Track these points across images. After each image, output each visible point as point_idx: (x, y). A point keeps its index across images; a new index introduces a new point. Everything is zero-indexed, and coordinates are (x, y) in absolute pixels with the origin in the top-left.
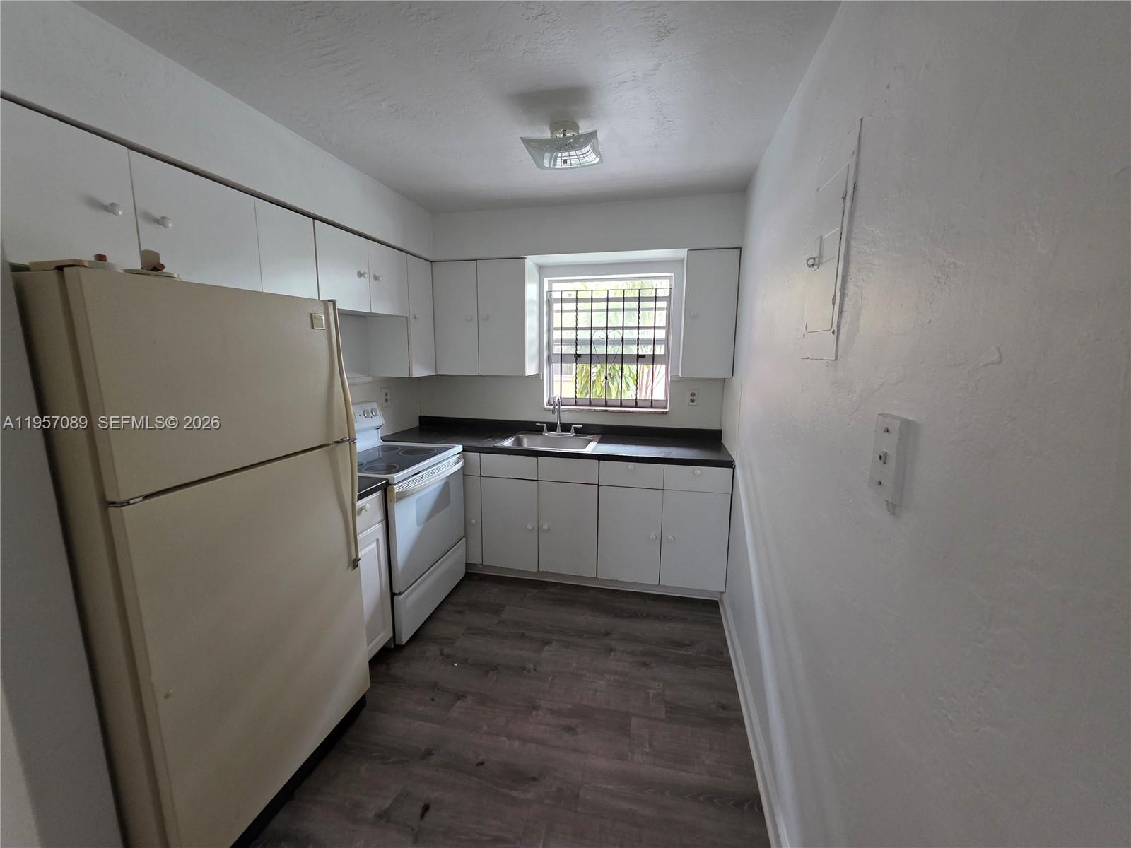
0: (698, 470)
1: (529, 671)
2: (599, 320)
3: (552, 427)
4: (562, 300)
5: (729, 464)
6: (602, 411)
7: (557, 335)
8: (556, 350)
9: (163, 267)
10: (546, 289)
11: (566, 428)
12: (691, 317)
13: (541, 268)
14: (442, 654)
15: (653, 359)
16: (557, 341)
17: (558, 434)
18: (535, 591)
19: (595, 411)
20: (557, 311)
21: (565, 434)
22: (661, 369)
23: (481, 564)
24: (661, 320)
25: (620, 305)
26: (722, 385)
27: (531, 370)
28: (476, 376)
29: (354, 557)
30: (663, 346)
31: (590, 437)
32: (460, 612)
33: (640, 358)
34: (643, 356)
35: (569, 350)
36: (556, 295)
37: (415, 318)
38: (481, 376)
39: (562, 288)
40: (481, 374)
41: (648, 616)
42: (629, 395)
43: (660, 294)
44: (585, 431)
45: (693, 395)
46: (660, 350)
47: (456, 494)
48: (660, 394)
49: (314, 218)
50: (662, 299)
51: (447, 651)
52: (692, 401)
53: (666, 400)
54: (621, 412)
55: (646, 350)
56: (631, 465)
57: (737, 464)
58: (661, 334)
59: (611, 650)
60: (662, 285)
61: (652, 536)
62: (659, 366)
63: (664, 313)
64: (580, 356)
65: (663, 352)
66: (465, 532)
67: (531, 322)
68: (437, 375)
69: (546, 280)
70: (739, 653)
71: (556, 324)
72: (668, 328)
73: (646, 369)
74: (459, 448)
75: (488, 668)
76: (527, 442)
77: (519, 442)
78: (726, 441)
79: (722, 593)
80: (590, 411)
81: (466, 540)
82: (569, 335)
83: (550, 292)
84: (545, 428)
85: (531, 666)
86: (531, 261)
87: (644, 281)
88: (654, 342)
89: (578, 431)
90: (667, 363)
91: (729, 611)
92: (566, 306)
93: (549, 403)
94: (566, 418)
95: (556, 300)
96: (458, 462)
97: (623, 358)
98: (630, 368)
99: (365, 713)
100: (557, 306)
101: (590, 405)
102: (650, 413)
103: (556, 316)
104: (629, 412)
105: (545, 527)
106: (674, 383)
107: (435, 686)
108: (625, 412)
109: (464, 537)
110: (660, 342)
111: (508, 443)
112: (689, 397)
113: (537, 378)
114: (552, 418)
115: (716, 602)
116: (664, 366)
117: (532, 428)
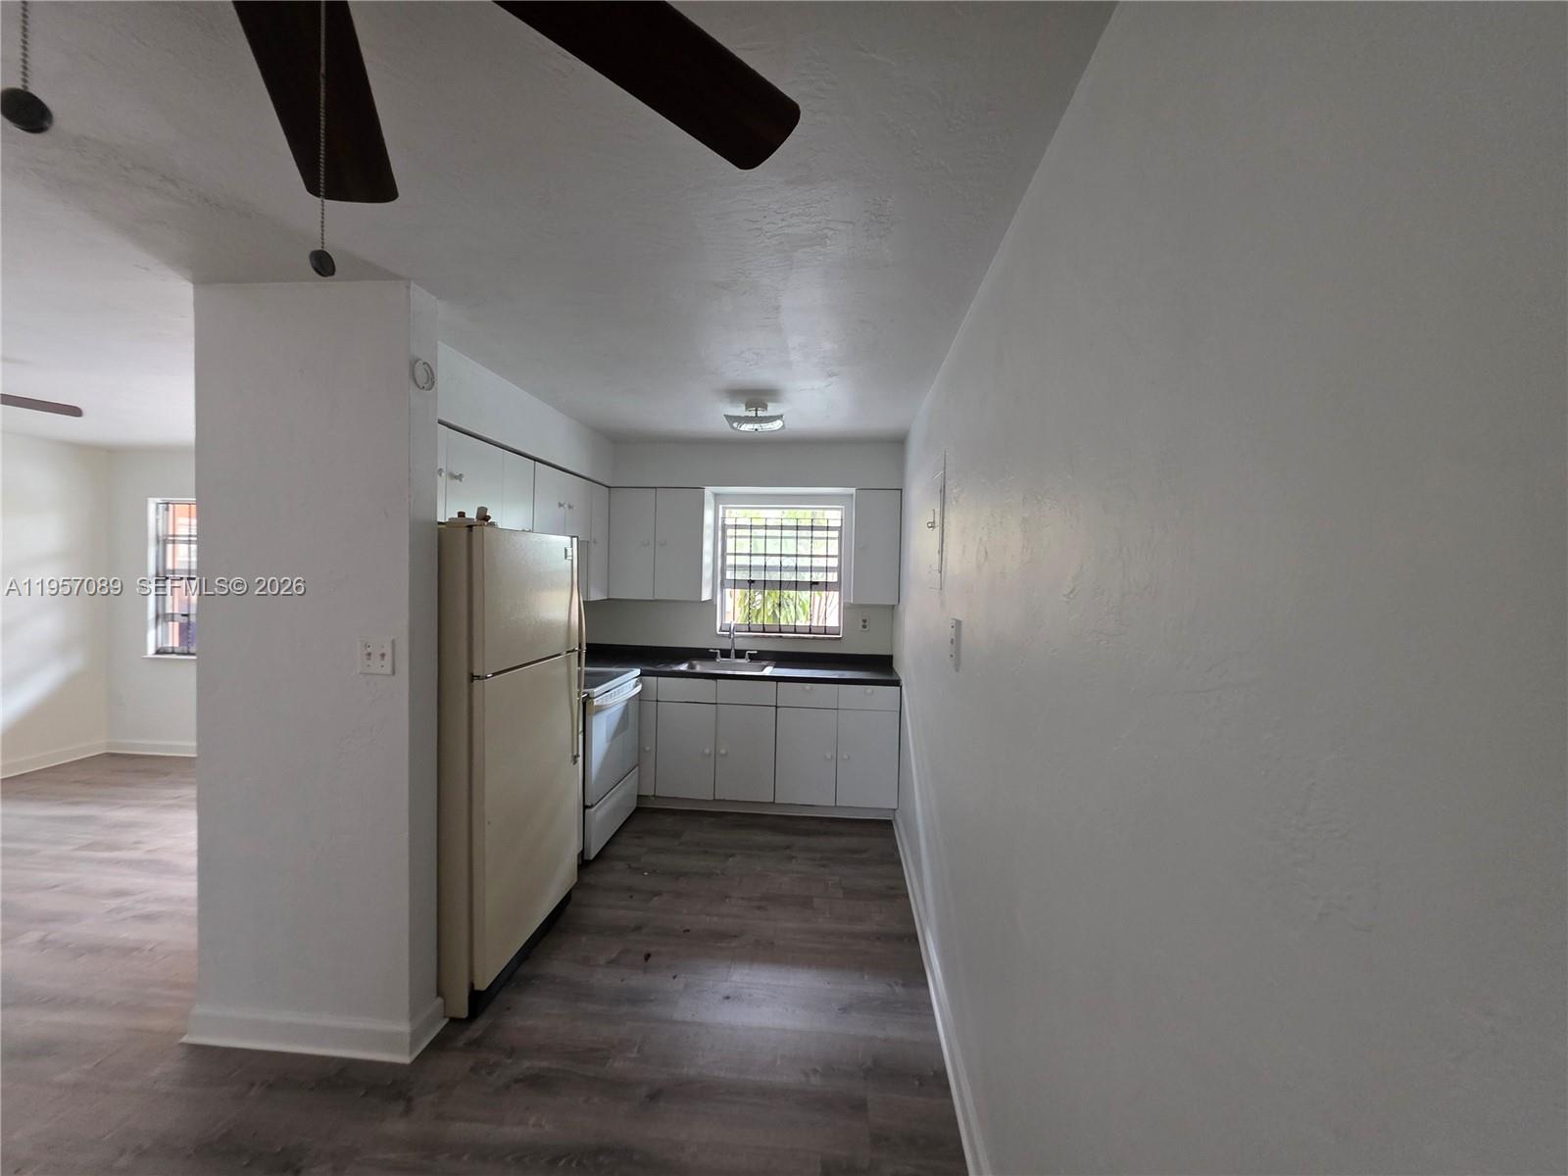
0: (869, 688)
1: (717, 875)
2: (773, 547)
3: (726, 654)
4: (736, 527)
5: (897, 683)
6: (777, 637)
7: (730, 560)
8: (729, 575)
9: (490, 517)
10: (721, 515)
11: (740, 654)
12: (861, 549)
13: (716, 495)
14: (630, 867)
15: (826, 586)
16: (730, 566)
17: (733, 660)
18: (712, 819)
19: (770, 637)
20: (731, 537)
21: (739, 661)
22: (834, 596)
23: (654, 796)
24: (834, 549)
25: (793, 533)
26: (891, 611)
27: (706, 595)
28: (651, 601)
29: (575, 754)
30: (836, 574)
31: (764, 663)
32: (638, 838)
33: (813, 585)
34: (817, 583)
35: (743, 576)
36: (729, 522)
37: (595, 542)
38: (656, 601)
39: (736, 515)
40: (656, 597)
41: (826, 834)
42: (803, 622)
43: (832, 524)
44: (759, 657)
45: (865, 621)
46: (833, 577)
47: (633, 719)
48: (833, 621)
49: (535, 460)
50: (834, 529)
51: (634, 865)
52: (864, 627)
53: (839, 627)
54: (795, 638)
55: (819, 577)
56: (808, 686)
57: (903, 683)
58: (833, 563)
59: (793, 857)
60: (833, 516)
61: (829, 756)
62: (831, 593)
63: (836, 542)
64: (753, 581)
65: (835, 580)
66: (639, 760)
67: (708, 546)
68: (608, 599)
69: (721, 506)
70: (908, 852)
71: (730, 549)
72: (839, 556)
73: (818, 596)
74: (637, 672)
75: (677, 875)
76: (700, 667)
77: (692, 667)
78: (895, 666)
79: (895, 810)
80: (764, 637)
81: (639, 771)
82: (743, 561)
83: (724, 518)
84: (719, 655)
85: (719, 872)
86: (709, 491)
87: (815, 511)
88: (827, 569)
89: (752, 658)
90: (840, 591)
91: (901, 826)
92: (740, 532)
93: (721, 630)
94: (740, 645)
95: (730, 526)
96: (636, 686)
97: (797, 585)
98: (805, 595)
99: (570, 908)
100: (730, 532)
101: (764, 632)
102: (823, 639)
103: (730, 543)
104: (804, 638)
105: (723, 751)
106: (848, 610)
107: (630, 889)
108: (799, 638)
109: (638, 765)
110: (832, 569)
111: (684, 667)
112: (861, 623)
113: (711, 603)
114: (726, 645)
115: (890, 821)
116: (837, 593)
117: (706, 655)
